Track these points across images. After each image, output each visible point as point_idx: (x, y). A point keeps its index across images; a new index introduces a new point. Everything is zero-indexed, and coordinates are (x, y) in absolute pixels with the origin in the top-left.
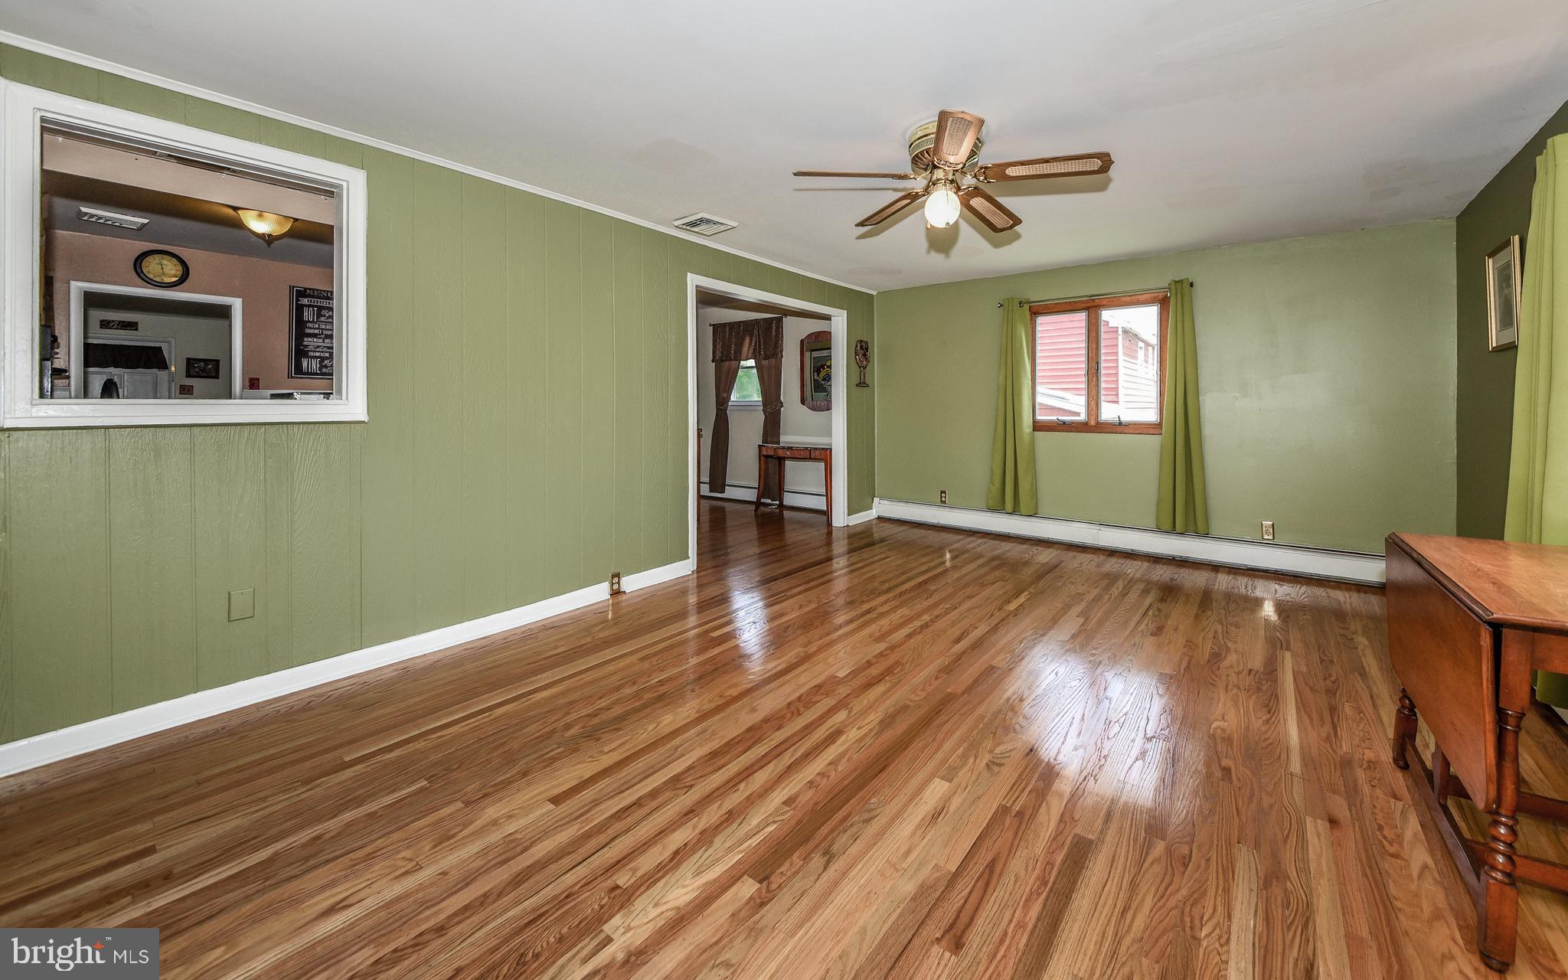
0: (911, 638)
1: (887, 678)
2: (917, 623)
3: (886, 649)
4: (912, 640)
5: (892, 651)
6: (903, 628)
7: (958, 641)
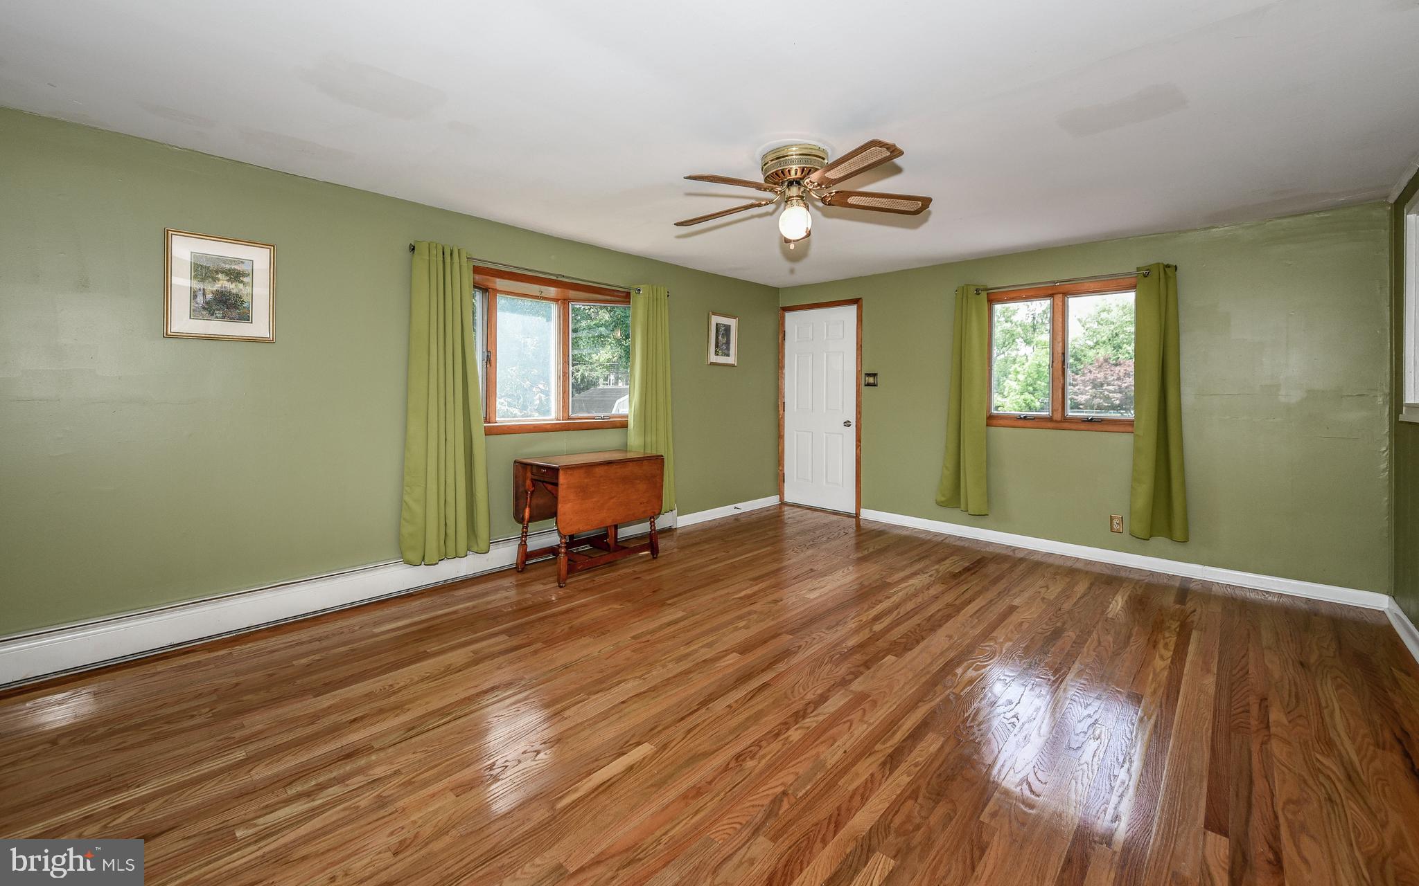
0: (821, 695)
1: (846, 650)
2: (810, 722)
3: (851, 681)
4: (819, 692)
5: (844, 678)
6: (833, 714)
7: (765, 686)
